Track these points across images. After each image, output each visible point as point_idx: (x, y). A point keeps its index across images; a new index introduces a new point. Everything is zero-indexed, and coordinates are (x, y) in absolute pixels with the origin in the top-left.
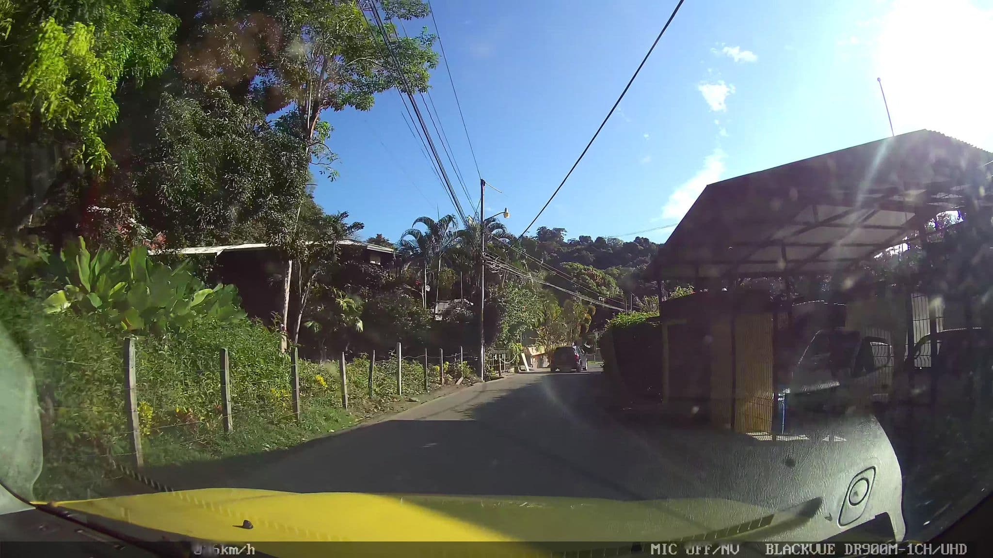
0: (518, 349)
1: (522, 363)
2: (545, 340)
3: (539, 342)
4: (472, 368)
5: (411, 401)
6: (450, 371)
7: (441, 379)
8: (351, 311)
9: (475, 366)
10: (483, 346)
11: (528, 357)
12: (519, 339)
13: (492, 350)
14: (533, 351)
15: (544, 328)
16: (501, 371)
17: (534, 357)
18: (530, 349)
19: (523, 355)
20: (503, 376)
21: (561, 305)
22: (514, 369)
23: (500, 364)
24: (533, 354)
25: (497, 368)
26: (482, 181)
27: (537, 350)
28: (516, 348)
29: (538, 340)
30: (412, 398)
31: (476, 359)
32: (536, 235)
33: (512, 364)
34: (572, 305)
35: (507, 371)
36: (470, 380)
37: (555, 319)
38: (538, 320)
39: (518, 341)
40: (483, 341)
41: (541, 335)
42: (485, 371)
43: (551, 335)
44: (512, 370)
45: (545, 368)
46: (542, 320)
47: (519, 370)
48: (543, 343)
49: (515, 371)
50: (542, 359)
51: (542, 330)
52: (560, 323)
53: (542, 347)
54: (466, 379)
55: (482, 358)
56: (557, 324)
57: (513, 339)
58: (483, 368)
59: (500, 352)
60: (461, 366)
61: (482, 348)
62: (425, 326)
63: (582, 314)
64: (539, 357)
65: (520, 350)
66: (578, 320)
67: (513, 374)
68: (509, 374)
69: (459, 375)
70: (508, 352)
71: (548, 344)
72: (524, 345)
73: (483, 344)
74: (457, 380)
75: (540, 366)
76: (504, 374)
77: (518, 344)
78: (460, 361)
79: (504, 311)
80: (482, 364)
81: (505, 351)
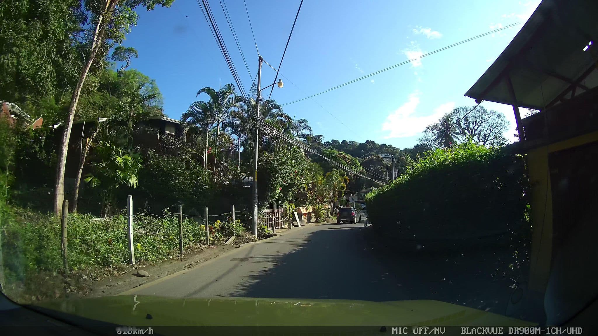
0: (291, 208)
1: (294, 219)
2: (313, 201)
3: (309, 203)
4: (244, 226)
5: (138, 275)
6: (221, 230)
7: (207, 239)
8: (125, 168)
9: (248, 225)
10: (256, 205)
11: (300, 214)
12: (292, 200)
13: (266, 210)
14: (303, 210)
15: (312, 193)
16: (274, 228)
17: (305, 214)
18: (301, 208)
19: (296, 213)
20: (276, 233)
21: (324, 175)
22: (287, 225)
23: (274, 222)
24: (304, 212)
25: (271, 225)
26: (260, 57)
27: (307, 209)
28: (290, 208)
29: (308, 201)
30: (139, 272)
31: (250, 217)
33: (286, 221)
34: (332, 176)
35: (282, 227)
36: (242, 239)
37: (320, 186)
38: (308, 184)
39: (291, 202)
40: (256, 200)
41: (310, 198)
42: (259, 229)
43: (317, 197)
44: (286, 226)
45: (313, 223)
46: (310, 185)
47: (292, 226)
48: (311, 204)
49: (289, 227)
50: (310, 216)
51: (310, 193)
52: (324, 189)
53: (310, 206)
54: (238, 237)
55: (256, 216)
56: (322, 190)
57: (286, 199)
58: (256, 226)
59: (274, 211)
60: (234, 225)
61: (256, 207)
62: (202, 186)
63: (340, 183)
64: (308, 215)
65: (293, 209)
66: (336, 187)
67: (286, 230)
68: (283, 230)
69: (231, 234)
70: (282, 211)
71: (315, 204)
72: (296, 205)
73: (256, 203)
74: (229, 239)
75: (309, 222)
76: (277, 231)
77: (291, 204)
78: (232, 220)
79: (277, 172)
80: (256, 222)
81: (279, 210)
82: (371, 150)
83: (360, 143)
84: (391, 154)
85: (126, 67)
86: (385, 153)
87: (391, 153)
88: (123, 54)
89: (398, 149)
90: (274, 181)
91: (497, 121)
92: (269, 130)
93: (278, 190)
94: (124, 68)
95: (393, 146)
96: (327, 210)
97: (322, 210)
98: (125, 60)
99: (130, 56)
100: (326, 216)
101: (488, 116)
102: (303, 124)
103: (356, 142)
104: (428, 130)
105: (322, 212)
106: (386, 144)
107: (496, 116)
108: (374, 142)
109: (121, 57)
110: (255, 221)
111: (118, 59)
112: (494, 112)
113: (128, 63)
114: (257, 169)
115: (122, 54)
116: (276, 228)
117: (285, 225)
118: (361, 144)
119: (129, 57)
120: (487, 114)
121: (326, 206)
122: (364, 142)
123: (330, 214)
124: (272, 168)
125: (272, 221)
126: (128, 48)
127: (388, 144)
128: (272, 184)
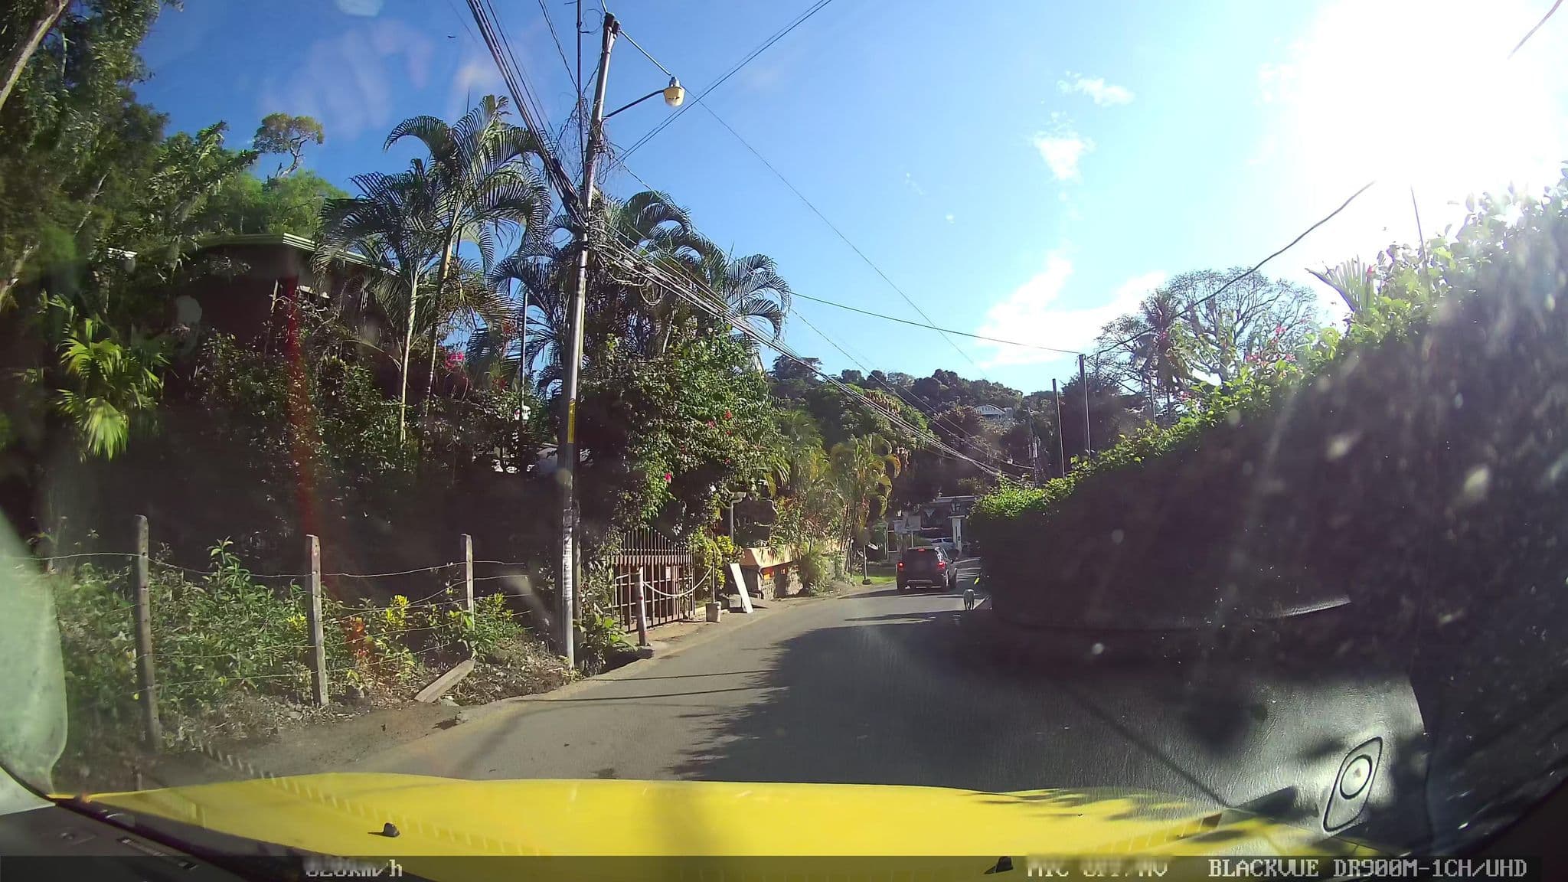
0: (718, 552)
1: (732, 588)
2: (794, 529)
3: (780, 534)
10: (569, 539)
11: (751, 572)
13: (614, 552)
14: (762, 557)
15: (790, 503)
16: (646, 623)
17: (764, 571)
18: (755, 551)
19: (736, 569)
20: (650, 647)
21: (827, 447)
22: (704, 608)
23: (644, 602)
24: (761, 566)
27: (773, 554)
28: (715, 550)
29: (776, 529)
32: (772, 369)
33: (699, 595)
34: (851, 455)
35: (685, 617)
36: (502, 674)
37: (816, 481)
38: (776, 475)
39: (721, 529)
40: (570, 520)
41: (782, 519)
42: (583, 629)
43: (806, 517)
44: (701, 611)
45: (793, 596)
46: (784, 479)
47: (720, 612)
48: (788, 539)
49: (710, 615)
50: (785, 576)
51: (784, 505)
52: (828, 491)
53: (784, 546)
54: (488, 665)
55: (570, 581)
56: (821, 494)
57: (700, 521)
58: (571, 620)
59: (653, 560)
60: (468, 615)
61: (569, 546)
62: (376, 462)
63: (874, 474)
64: (779, 574)
65: (725, 555)
66: (863, 488)
67: (699, 630)
68: (687, 628)
69: (456, 654)
70: (687, 559)
71: (800, 539)
72: (737, 541)
73: (571, 530)
74: (443, 674)
75: (781, 592)
76: (660, 637)
77: (719, 538)
78: (461, 594)
79: (653, 411)
80: (570, 603)
81: (674, 559)
82: (947, 396)
83: (917, 377)
84: (1002, 407)
85: (292, 170)
86: (984, 403)
87: (1001, 404)
88: (285, 135)
89: (1020, 393)
90: (641, 443)
91: (1294, 308)
92: (629, 259)
93: (659, 483)
94: (287, 172)
95: (1005, 386)
96: (834, 557)
97: (820, 556)
98: (288, 152)
99: (301, 140)
100: (834, 576)
101: (1272, 294)
102: (760, 270)
103: (906, 376)
104: (1109, 335)
105: (821, 564)
106: (988, 380)
107: (1293, 296)
108: (955, 374)
109: (278, 142)
110: (565, 601)
111: (269, 147)
112: (1288, 284)
113: (296, 157)
114: (574, 396)
115: (281, 134)
116: (656, 622)
117: (697, 610)
118: (920, 379)
119: (299, 144)
120: (1268, 288)
121: (832, 545)
122: (930, 374)
123: (845, 568)
124: (634, 394)
125: (636, 597)
126: (297, 118)
127: (992, 380)
128: (633, 458)
